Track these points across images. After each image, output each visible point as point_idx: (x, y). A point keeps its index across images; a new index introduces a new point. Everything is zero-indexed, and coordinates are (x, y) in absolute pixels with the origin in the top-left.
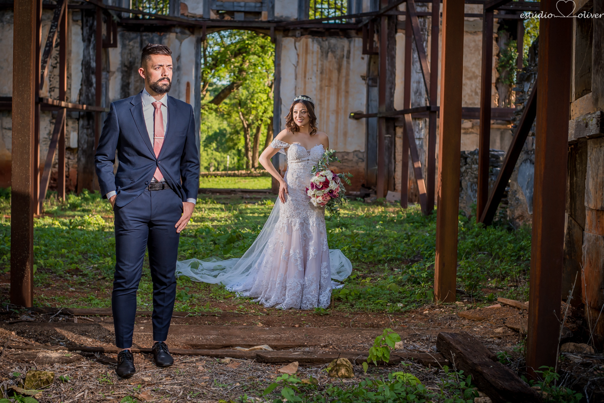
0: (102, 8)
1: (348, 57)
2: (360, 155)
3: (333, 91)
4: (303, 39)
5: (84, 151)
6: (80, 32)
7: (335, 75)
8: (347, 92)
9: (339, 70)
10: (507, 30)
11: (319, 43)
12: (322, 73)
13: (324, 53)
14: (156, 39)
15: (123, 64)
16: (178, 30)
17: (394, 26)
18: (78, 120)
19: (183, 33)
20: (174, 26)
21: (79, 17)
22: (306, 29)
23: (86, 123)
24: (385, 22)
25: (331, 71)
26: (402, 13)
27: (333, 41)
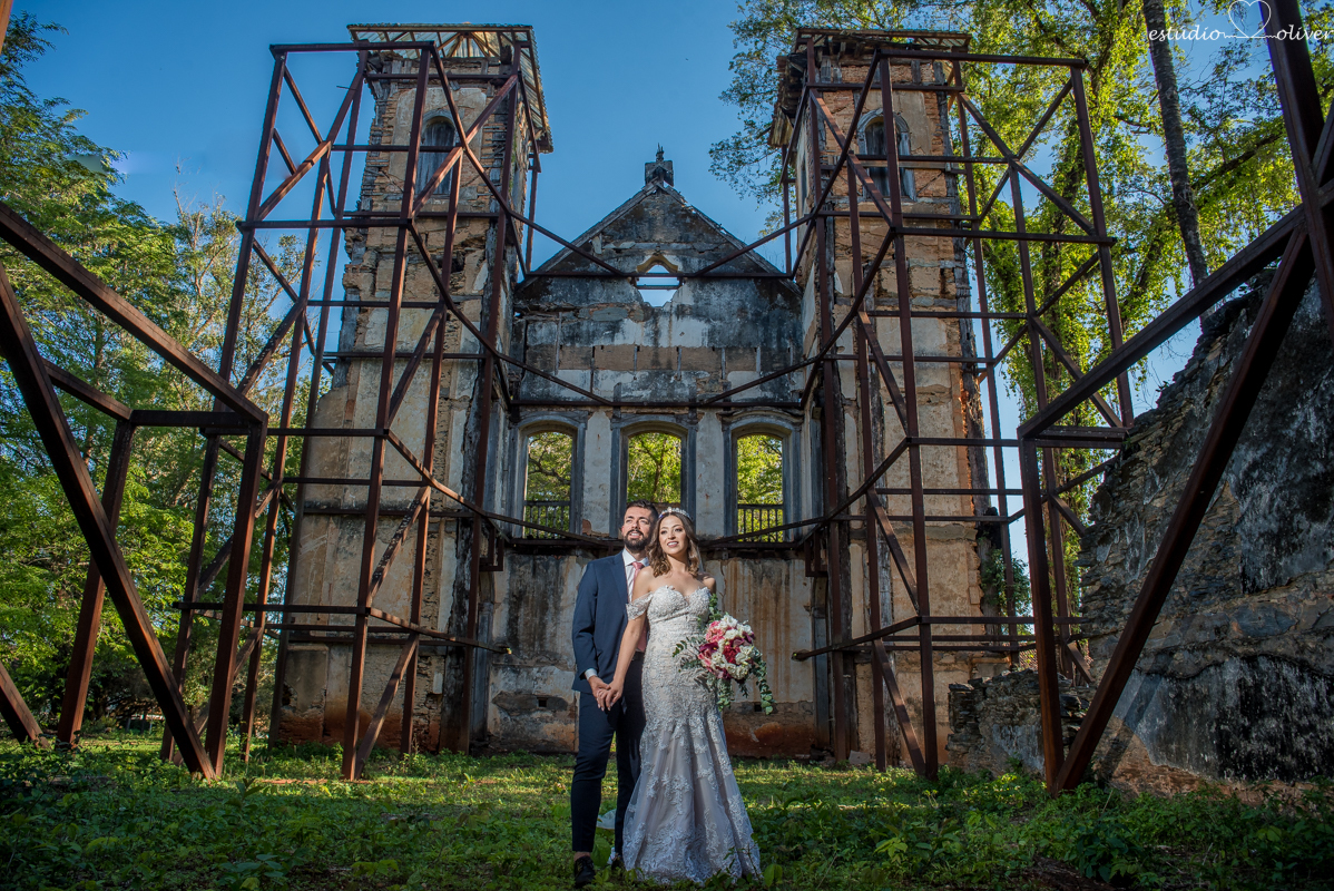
0: (483, 517)
1: (787, 583)
2: (808, 707)
3: (770, 625)
4: (732, 562)
5: (450, 699)
6: (454, 546)
7: (772, 605)
8: (788, 626)
9: (777, 599)
10: (988, 537)
11: (751, 566)
12: (755, 603)
13: (758, 579)
14: (552, 563)
15: (511, 594)
16: (579, 552)
17: (847, 536)
18: (445, 657)
19: (584, 556)
20: (574, 547)
21: (453, 528)
22: (734, 550)
23: (455, 661)
24: (835, 529)
25: (766, 601)
26: (856, 518)
27: (768, 563)
